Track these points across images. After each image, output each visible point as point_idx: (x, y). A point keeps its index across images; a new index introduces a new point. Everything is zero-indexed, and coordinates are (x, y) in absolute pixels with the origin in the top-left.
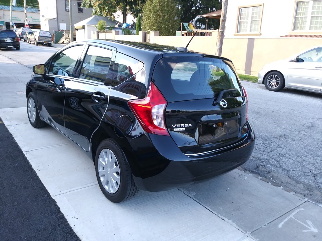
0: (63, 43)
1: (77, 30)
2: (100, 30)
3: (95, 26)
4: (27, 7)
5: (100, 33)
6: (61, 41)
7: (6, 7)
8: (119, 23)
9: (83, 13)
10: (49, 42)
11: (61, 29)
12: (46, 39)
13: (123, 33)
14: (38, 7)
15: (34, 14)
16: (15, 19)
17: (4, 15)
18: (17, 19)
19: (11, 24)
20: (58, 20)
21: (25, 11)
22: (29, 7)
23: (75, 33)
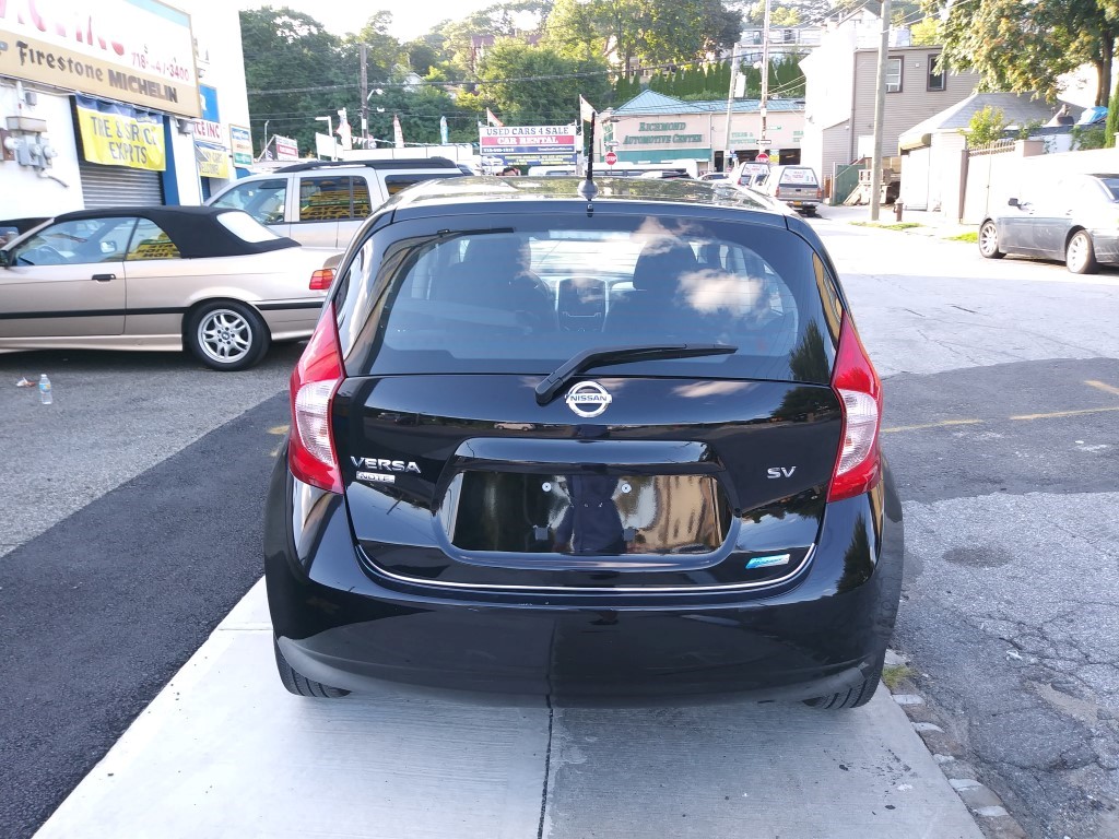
0: (858, 203)
1: (905, 152)
2: (975, 143)
3: (962, 132)
4: (769, 98)
5: (973, 155)
6: (853, 198)
7: (718, 105)
8: (1063, 110)
9: (945, 89)
10: (809, 203)
11: (860, 156)
12: (798, 193)
13: (1078, 145)
14: (802, 91)
15: (790, 115)
16: (740, 138)
17: (712, 128)
18: (748, 137)
19: (727, 155)
20: (853, 127)
21: (764, 112)
22: (775, 96)
23: (900, 165)
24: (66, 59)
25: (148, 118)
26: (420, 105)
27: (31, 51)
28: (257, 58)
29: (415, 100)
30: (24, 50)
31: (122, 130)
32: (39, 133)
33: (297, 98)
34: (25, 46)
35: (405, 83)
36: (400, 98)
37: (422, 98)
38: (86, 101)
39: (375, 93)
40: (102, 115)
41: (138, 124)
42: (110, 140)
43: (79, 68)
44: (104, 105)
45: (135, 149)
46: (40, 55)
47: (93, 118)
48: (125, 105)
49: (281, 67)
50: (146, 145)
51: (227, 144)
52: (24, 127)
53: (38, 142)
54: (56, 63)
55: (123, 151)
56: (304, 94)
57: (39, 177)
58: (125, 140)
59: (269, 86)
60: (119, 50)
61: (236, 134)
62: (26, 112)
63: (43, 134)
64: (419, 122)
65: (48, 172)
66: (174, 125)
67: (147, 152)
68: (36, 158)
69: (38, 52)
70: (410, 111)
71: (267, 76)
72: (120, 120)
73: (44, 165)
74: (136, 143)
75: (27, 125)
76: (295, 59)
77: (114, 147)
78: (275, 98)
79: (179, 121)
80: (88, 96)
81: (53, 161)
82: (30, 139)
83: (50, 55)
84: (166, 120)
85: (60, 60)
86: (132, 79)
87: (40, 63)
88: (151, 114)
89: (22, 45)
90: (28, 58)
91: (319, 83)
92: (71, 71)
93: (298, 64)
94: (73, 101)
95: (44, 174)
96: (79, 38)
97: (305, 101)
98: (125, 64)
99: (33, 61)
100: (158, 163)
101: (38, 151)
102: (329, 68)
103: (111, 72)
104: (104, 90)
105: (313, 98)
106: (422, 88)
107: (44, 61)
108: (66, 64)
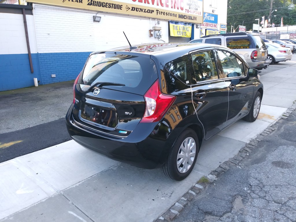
24: (168, 13)
25: (188, 25)
26: (293, 13)
27: (160, 12)
28: (245, 4)
29: (291, 12)
30: (158, 12)
31: (181, 28)
32: (159, 30)
33: (255, 13)
34: (158, 11)
35: (289, 7)
36: (286, 11)
37: (294, 11)
38: (172, 22)
39: (275, 11)
40: (176, 25)
41: (185, 26)
42: (178, 31)
43: (171, 15)
44: (176, 23)
45: (184, 33)
46: (162, 12)
47: (174, 26)
48: (182, 22)
49: (251, 5)
50: (186, 31)
51: (219, 29)
52: (156, 29)
53: (159, 32)
54: (165, 14)
55: (180, 33)
56: (257, 12)
57: (159, 40)
58: (181, 31)
59: (247, 11)
60: (182, 9)
61: (222, 26)
62: (157, 26)
63: (160, 31)
64: (292, 18)
65: (161, 39)
66: (195, 26)
67: (187, 33)
68: (158, 36)
69: (161, 12)
70: (289, 15)
71: (247, 8)
72: (181, 26)
73: (160, 37)
74: (184, 31)
75: (157, 29)
76: (256, 3)
77: (178, 32)
78: (248, 14)
79: (197, 25)
80: (172, 21)
81: (162, 36)
82: (157, 32)
83: (164, 12)
84: (193, 25)
85: (166, 13)
86: (185, 16)
87: (161, 14)
88: (189, 24)
89: (157, 11)
90: (158, 14)
91: (262, 9)
92: (169, 15)
93: (257, 4)
94: (169, 22)
95: (159, 39)
96: (172, 8)
97: (257, 14)
98: (183, 12)
99: (160, 14)
100: (189, 36)
101: (158, 34)
102: (266, 4)
103: (179, 15)
104: (177, 19)
105: (260, 13)
106: (295, 8)
107: (162, 14)
108: (168, 14)
